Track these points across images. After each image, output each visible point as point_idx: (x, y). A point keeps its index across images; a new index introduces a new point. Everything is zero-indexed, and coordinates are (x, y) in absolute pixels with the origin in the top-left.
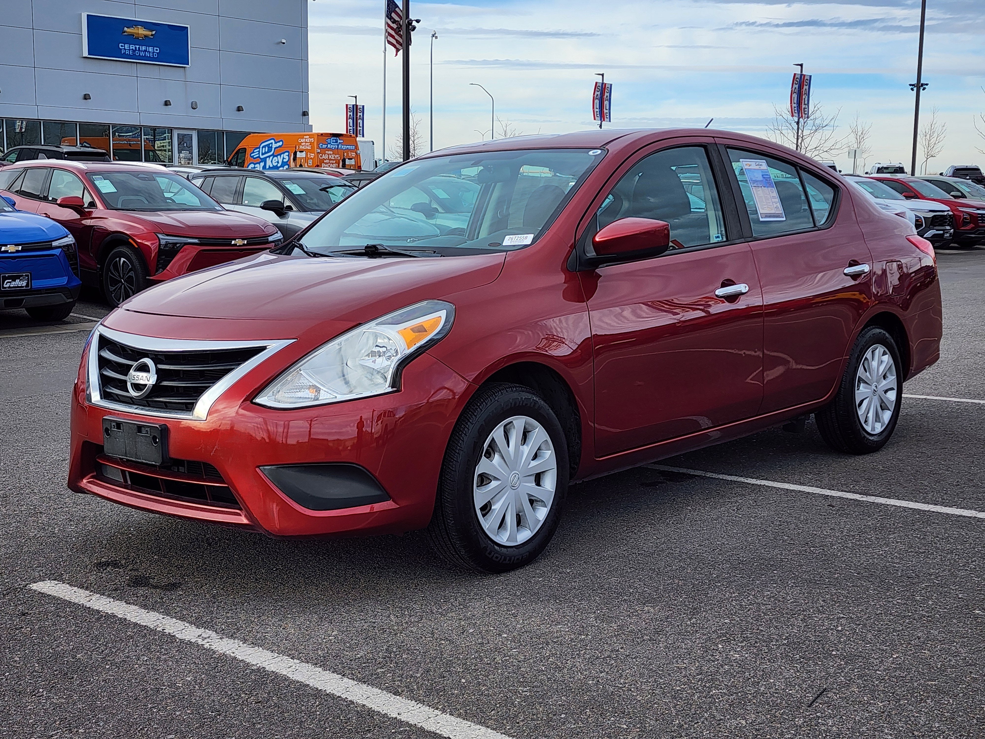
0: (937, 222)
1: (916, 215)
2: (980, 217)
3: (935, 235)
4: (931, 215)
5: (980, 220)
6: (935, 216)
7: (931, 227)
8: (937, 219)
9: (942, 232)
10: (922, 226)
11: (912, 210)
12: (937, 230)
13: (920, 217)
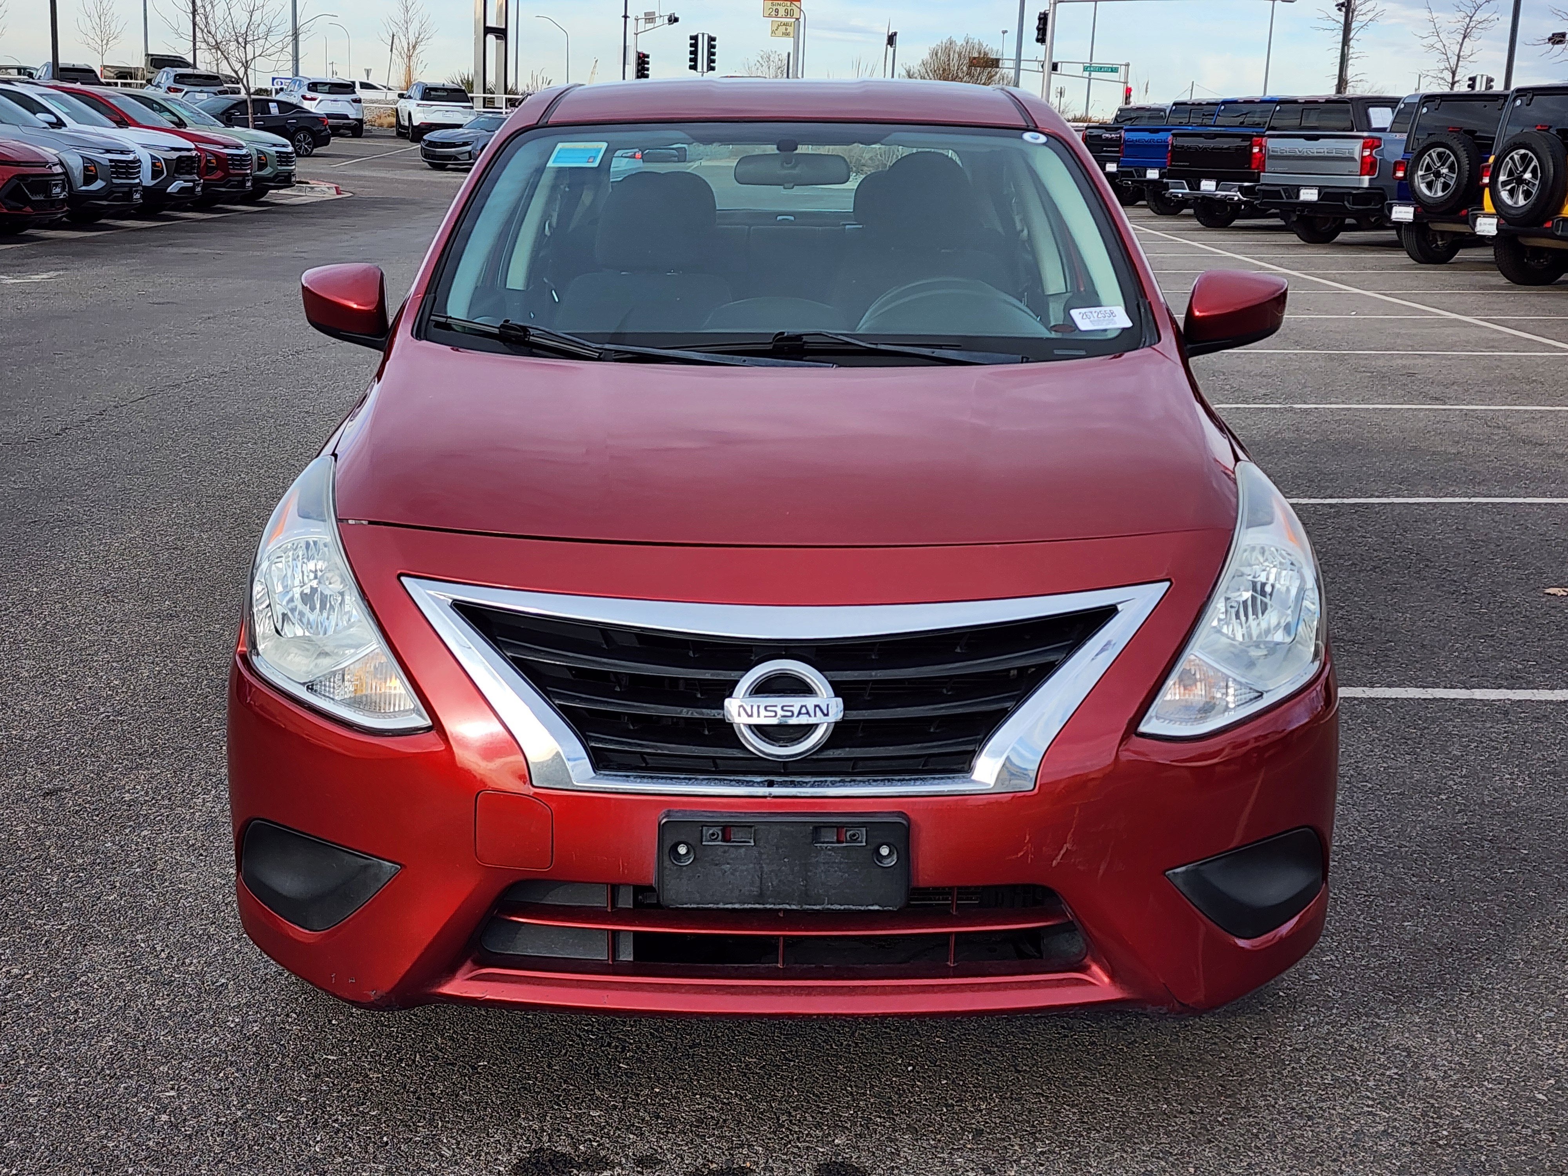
0: (183, 168)
1: (151, 156)
2: (230, 160)
3: (182, 188)
4: (175, 155)
5: (231, 165)
6: (180, 157)
7: (176, 175)
8: (183, 162)
9: (191, 184)
10: (163, 173)
11: (145, 146)
12: (185, 181)
13: (159, 159)
